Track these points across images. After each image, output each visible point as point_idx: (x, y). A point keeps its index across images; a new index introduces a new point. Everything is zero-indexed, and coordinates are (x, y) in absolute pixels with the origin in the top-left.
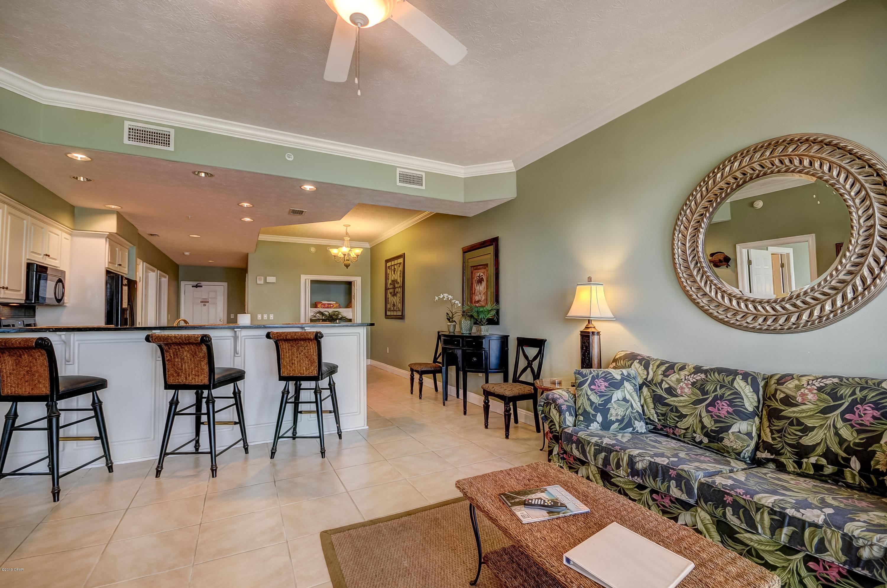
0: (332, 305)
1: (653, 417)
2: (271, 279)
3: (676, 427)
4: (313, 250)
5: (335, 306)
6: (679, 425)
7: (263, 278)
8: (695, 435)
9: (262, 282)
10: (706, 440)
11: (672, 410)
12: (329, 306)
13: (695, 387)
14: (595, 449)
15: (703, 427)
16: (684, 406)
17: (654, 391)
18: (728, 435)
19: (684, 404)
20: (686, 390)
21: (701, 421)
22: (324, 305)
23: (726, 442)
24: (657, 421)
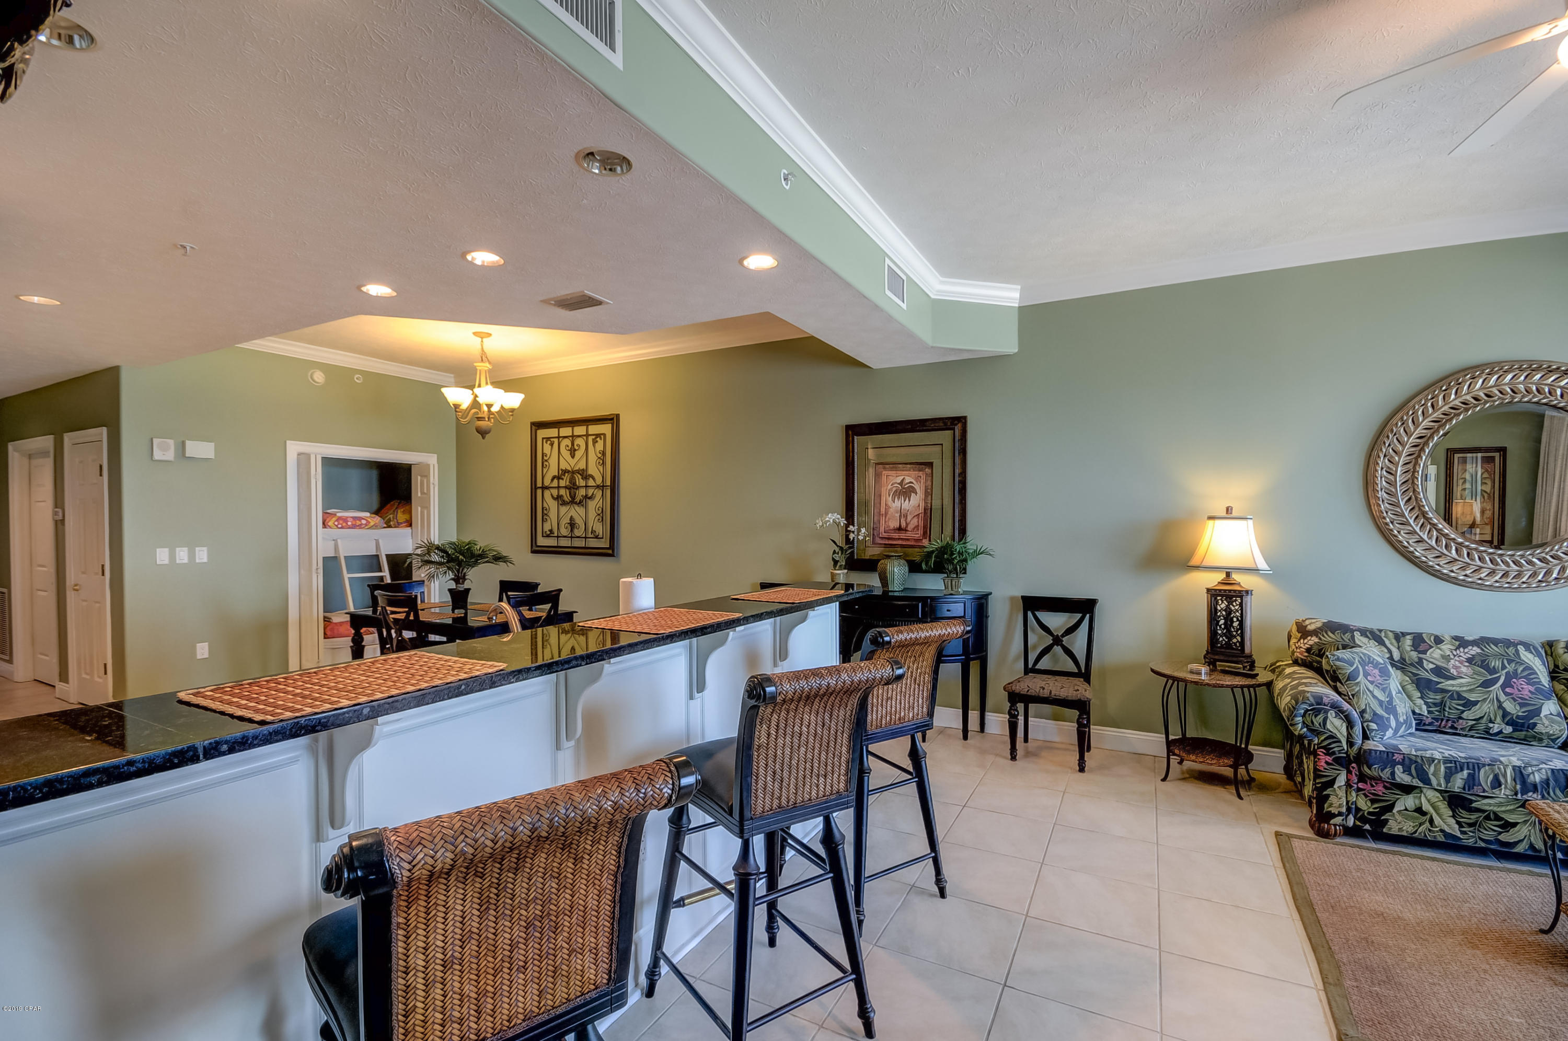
0: (364, 522)
1: (1420, 709)
2: (200, 449)
3: (1461, 718)
4: (319, 377)
5: (372, 524)
6: (1464, 715)
7: (171, 442)
8: (1491, 725)
9: (170, 455)
10: (1508, 729)
11: (1452, 698)
12: (358, 523)
13: (1475, 664)
14: (1446, 768)
15: (1505, 714)
16: (1470, 691)
17: (1415, 675)
18: (1541, 719)
19: (1469, 688)
20: (1464, 669)
21: (1500, 706)
22: (345, 520)
23: (1539, 728)
24: (1426, 713)
